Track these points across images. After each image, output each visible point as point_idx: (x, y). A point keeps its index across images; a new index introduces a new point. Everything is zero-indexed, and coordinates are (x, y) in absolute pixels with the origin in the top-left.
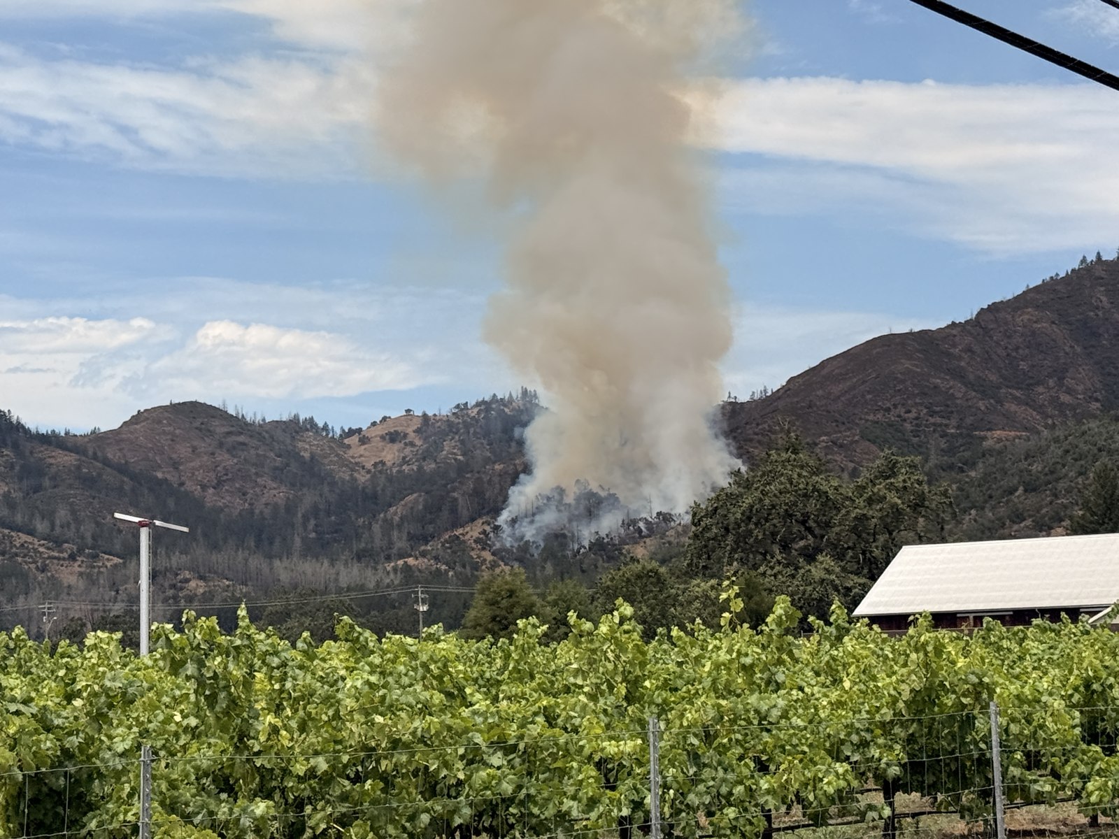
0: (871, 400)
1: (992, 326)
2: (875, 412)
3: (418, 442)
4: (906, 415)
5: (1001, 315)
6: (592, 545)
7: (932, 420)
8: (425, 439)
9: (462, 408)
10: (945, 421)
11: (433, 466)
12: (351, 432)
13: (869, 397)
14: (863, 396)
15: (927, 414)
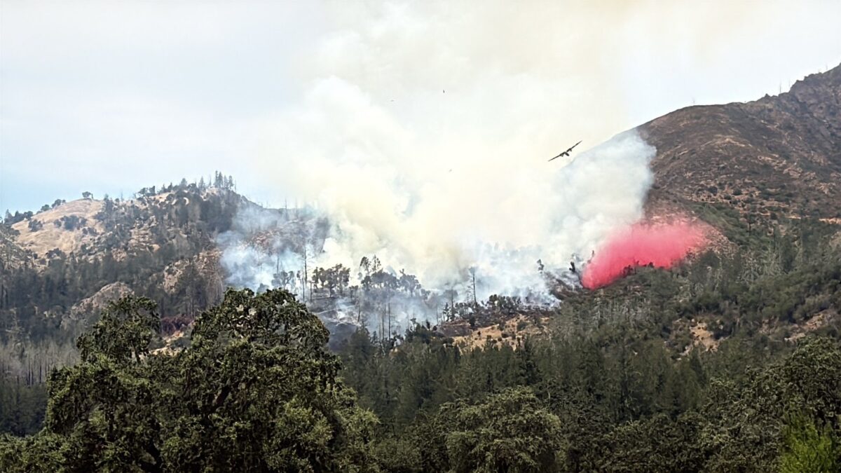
0: (691, 178)
1: (812, 102)
2: (699, 192)
3: (100, 230)
4: (736, 197)
5: (821, 89)
6: (410, 335)
7: (767, 204)
8: (108, 226)
9: (148, 194)
10: (783, 205)
11: (124, 255)
12: (19, 217)
13: (688, 174)
15: (760, 196)
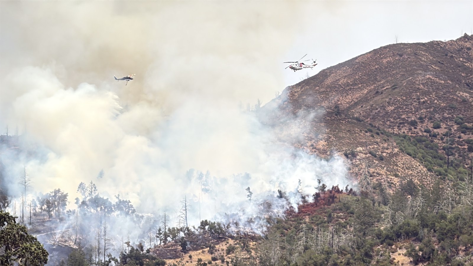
2: (400, 125)
4: (435, 130)
13: (391, 108)
14: (383, 107)
15: (457, 130)
